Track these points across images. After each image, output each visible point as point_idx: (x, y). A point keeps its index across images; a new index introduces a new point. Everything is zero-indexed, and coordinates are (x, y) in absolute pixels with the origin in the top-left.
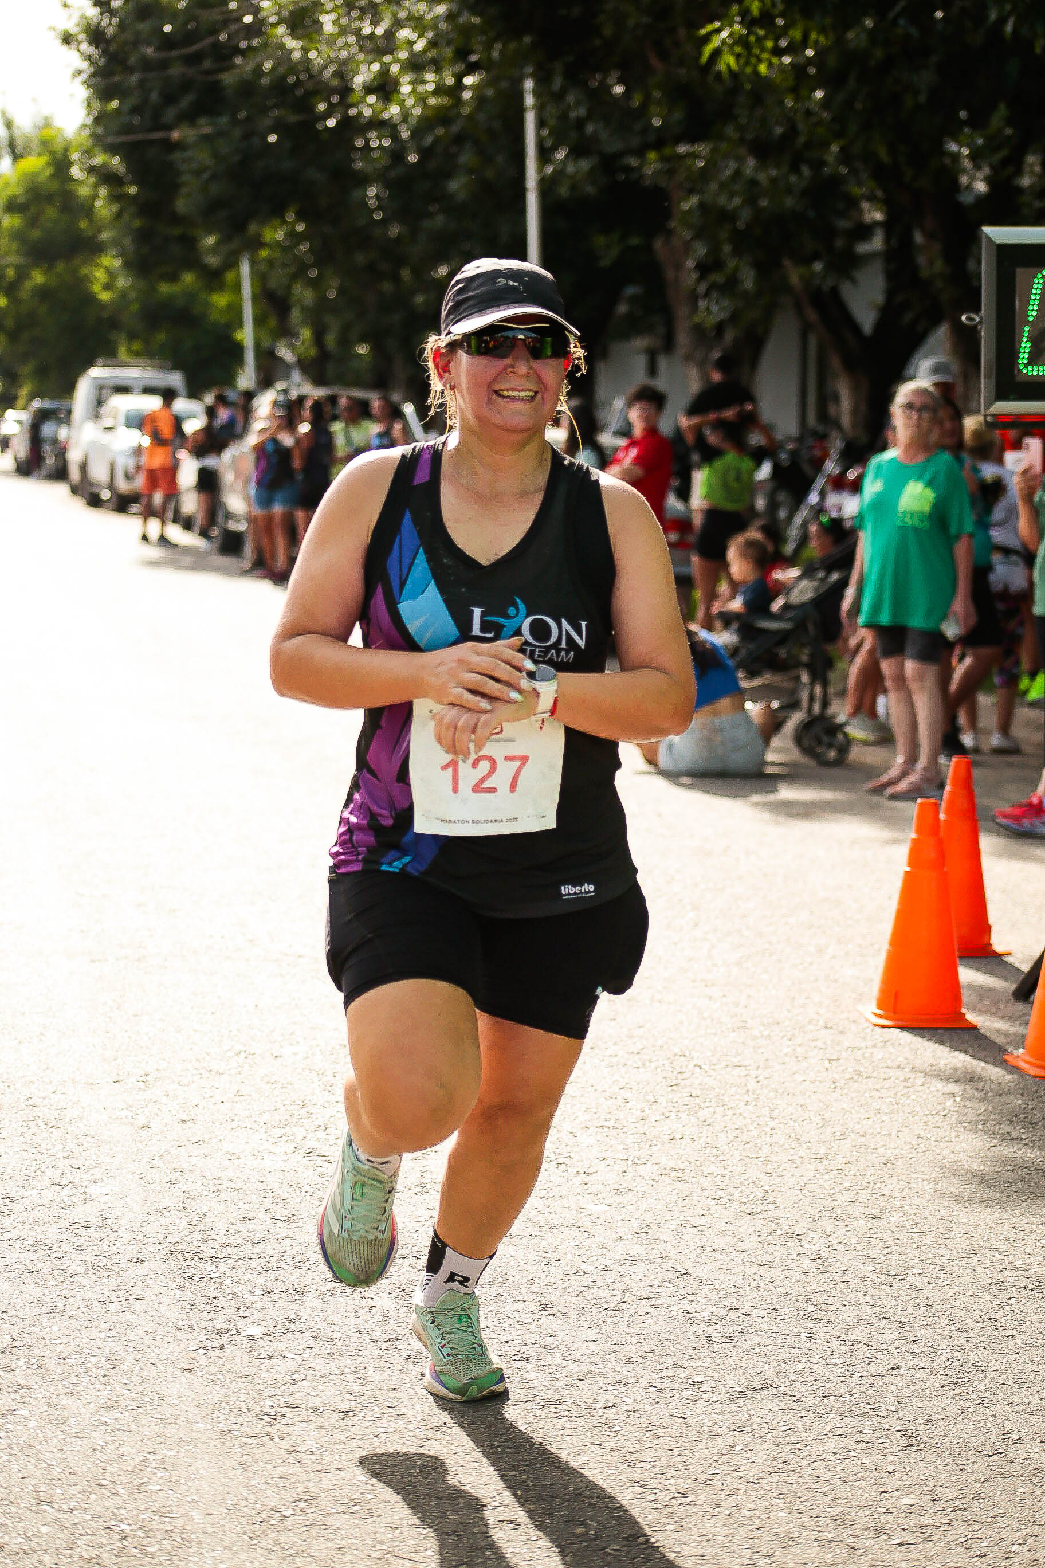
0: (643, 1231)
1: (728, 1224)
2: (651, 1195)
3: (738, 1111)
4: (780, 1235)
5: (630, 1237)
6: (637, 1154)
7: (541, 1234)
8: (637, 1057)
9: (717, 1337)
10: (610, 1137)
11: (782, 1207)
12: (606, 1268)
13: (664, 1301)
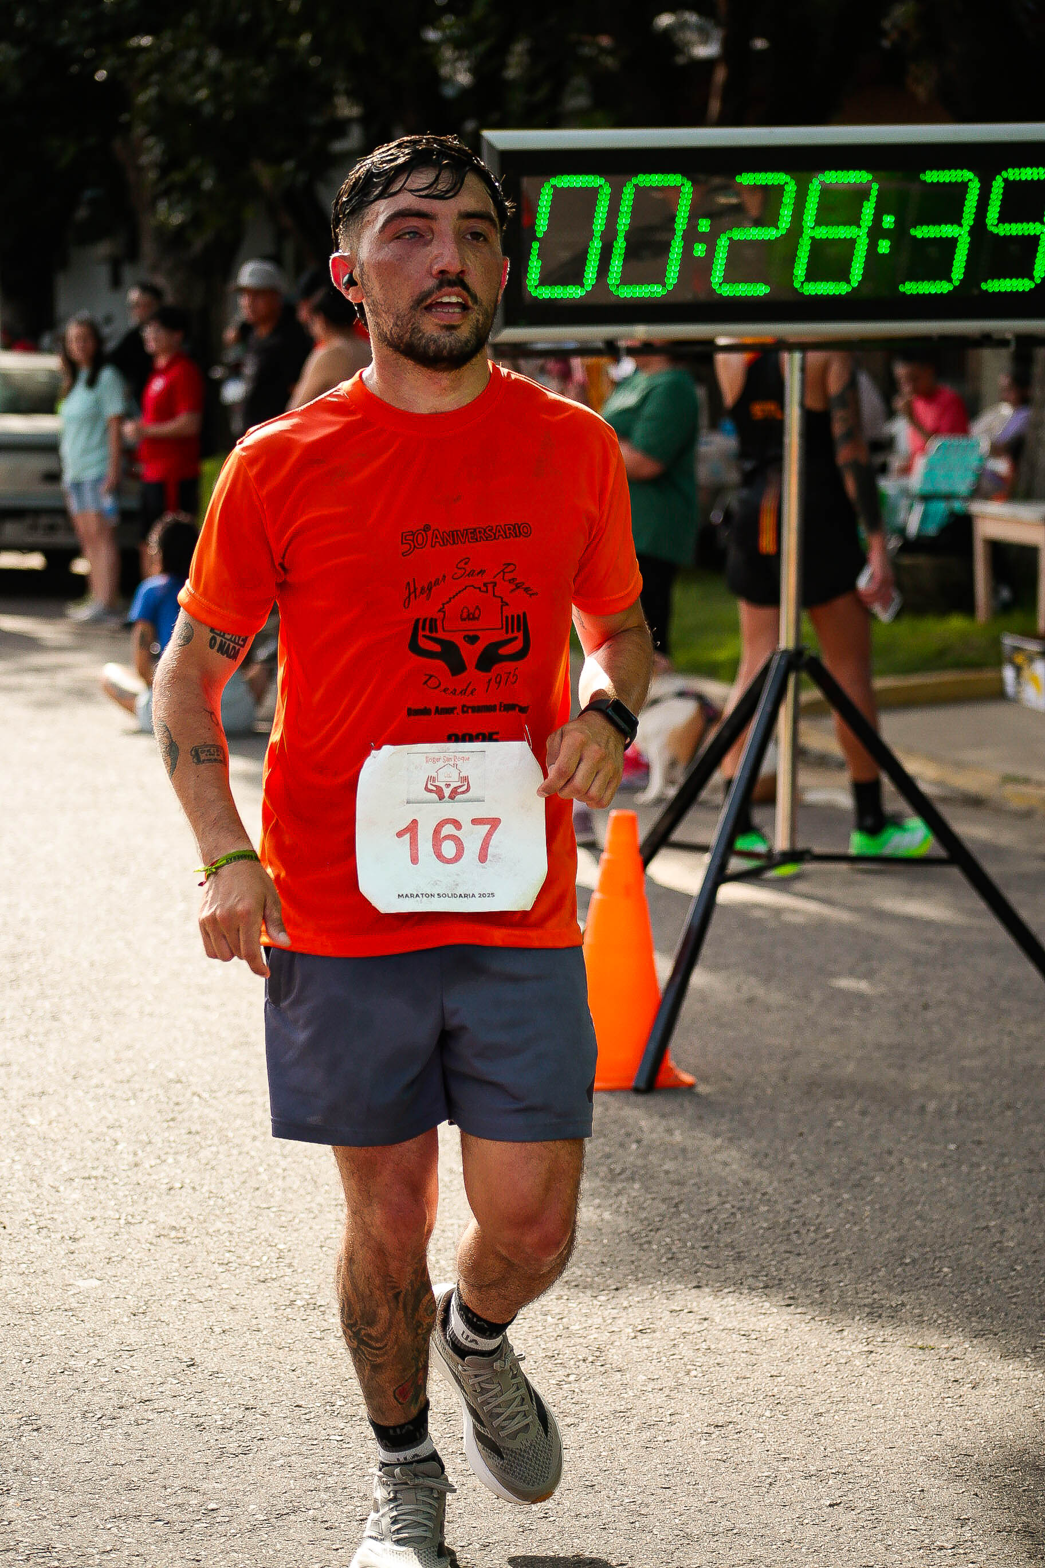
0: (141, 1310)
1: (239, 1297)
2: (149, 1263)
3: (245, 1149)
4: (299, 1307)
5: (126, 1320)
6: (130, 1210)
7: (22, 1322)
8: (126, 1086)
9: (232, 1447)
10: (99, 1190)
11: (300, 1270)
12: (99, 1363)
13: (169, 1403)
